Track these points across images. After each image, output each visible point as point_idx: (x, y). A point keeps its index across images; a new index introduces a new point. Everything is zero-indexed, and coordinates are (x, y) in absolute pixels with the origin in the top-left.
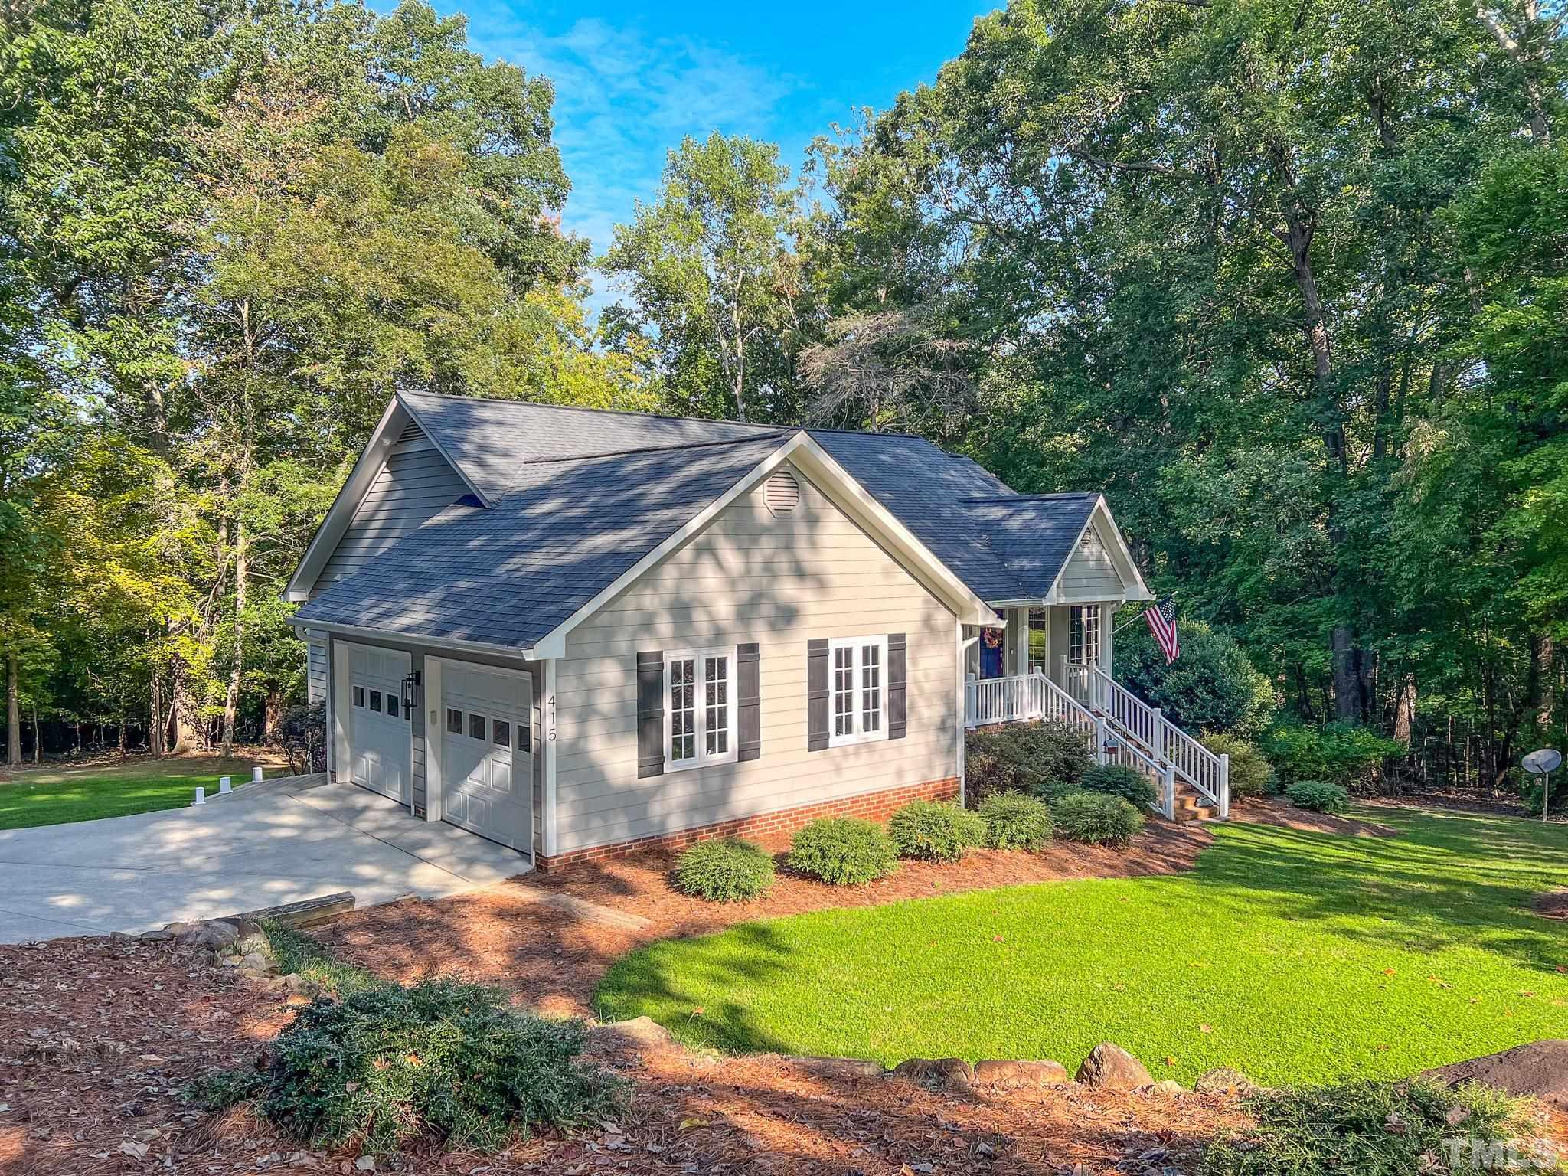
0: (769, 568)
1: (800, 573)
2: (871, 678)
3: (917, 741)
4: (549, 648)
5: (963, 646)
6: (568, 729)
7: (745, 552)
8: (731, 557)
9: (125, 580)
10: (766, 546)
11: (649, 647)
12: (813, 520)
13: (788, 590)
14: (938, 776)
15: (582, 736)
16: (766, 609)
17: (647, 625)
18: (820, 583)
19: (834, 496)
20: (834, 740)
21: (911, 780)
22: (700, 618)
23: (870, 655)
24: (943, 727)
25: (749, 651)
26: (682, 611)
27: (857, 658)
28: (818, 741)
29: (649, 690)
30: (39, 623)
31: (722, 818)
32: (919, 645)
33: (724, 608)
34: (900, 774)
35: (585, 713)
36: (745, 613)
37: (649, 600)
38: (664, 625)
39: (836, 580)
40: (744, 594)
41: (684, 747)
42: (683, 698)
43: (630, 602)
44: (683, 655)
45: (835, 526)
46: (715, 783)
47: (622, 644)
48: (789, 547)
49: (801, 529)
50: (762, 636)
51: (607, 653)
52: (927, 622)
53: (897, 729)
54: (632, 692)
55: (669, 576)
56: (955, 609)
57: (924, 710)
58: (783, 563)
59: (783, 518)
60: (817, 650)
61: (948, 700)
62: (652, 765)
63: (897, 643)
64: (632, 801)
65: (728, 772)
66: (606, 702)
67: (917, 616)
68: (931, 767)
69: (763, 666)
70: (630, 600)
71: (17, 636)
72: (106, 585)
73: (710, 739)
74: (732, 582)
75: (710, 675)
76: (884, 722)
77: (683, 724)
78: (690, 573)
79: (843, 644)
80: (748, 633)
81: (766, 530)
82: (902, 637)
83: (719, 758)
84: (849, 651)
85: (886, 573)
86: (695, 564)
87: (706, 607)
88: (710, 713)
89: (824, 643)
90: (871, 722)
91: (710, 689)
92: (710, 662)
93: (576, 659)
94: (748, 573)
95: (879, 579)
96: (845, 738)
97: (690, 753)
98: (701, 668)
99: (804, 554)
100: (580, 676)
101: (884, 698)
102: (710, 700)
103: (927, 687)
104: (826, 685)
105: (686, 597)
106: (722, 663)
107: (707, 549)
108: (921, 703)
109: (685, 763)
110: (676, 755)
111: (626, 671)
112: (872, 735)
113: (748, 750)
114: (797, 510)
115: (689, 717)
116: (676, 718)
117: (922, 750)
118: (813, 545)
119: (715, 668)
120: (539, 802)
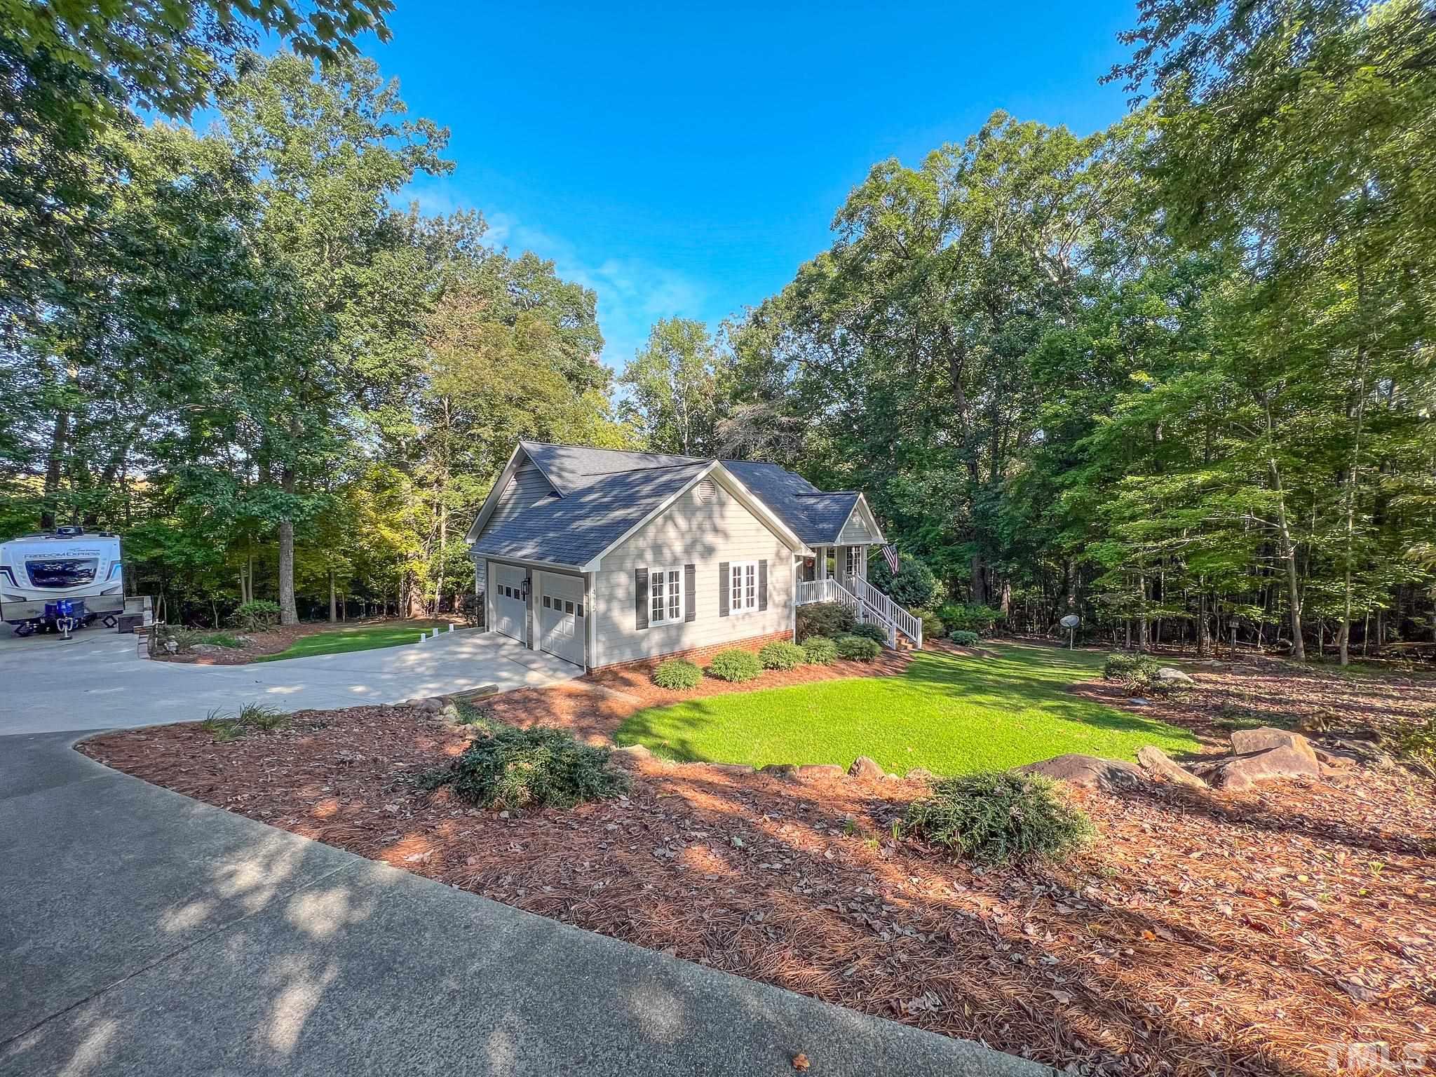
0: (700, 528)
1: (716, 530)
2: (750, 581)
3: (773, 612)
4: (592, 566)
5: (795, 566)
6: (602, 607)
7: (689, 520)
8: (681, 521)
9: (387, 532)
10: (699, 516)
11: (642, 566)
12: (722, 504)
13: (710, 538)
14: (783, 629)
15: (609, 610)
16: (699, 547)
17: (640, 555)
18: (726, 535)
19: (732, 492)
20: (732, 612)
21: (770, 631)
22: (666, 552)
23: (750, 570)
24: (785, 606)
25: (690, 568)
26: (657, 549)
27: (744, 571)
28: (724, 612)
29: (641, 587)
30: (345, 554)
31: (677, 650)
32: (774, 565)
33: (678, 547)
34: (764, 628)
35: (610, 599)
36: (688, 550)
37: (641, 543)
38: (649, 556)
39: (732, 533)
40: (688, 539)
41: (658, 615)
42: (658, 591)
43: (632, 544)
44: (658, 570)
45: (733, 506)
46: (673, 633)
47: (628, 565)
48: (710, 517)
49: (716, 509)
50: (697, 562)
51: (621, 569)
52: (778, 554)
53: (763, 606)
54: (633, 588)
55: (651, 531)
56: (792, 548)
57: (776, 597)
58: (707, 525)
59: (707, 503)
60: (724, 567)
61: (788, 593)
62: (643, 624)
63: (763, 564)
64: (633, 642)
65: (680, 628)
66: (620, 593)
67: (774, 550)
68: (779, 624)
69: (697, 575)
70: (632, 541)
71: (335, 560)
72: (378, 535)
73: (671, 611)
74: (682, 535)
75: (671, 580)
76: (756, 602)
77: (658, 604)
78: (661, 530)
79: (737, 565)
80: (690, 559)
81: (699, 509)
82: (765, 561)
83: (675, 621)
84: (739, 569)
85: (758, 530)
86: (664, 525)
87: (670, 547)
88: (671, 599)
89: (727, 564)
90: (750, 603)
91: (671, 586)
92: (671, 573)
93: (606, 572)
94: (690, 530)
95: (753, 533)
96: (737, 611)
97: (661, 618)
98: (666, 576)
99: (718, 521)
100: (608, 580)
101: (756, 592)
102: (671, 592)
103: (778, 586)
104: (727, 585)
105: (659, 542)
106: (677, 574)
107: (670, 518)
108: (775, 594)
109: (658, 623)
110: (655, 619)
111: (630, 577)
112: (751, 609)
113: (690, 617)
114: (714, 499)
115: (661, 600)
116: (654, 601)
117: (775, 617)
118: (722, 517)
119: (674, 576)
120: (588, 642)
